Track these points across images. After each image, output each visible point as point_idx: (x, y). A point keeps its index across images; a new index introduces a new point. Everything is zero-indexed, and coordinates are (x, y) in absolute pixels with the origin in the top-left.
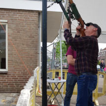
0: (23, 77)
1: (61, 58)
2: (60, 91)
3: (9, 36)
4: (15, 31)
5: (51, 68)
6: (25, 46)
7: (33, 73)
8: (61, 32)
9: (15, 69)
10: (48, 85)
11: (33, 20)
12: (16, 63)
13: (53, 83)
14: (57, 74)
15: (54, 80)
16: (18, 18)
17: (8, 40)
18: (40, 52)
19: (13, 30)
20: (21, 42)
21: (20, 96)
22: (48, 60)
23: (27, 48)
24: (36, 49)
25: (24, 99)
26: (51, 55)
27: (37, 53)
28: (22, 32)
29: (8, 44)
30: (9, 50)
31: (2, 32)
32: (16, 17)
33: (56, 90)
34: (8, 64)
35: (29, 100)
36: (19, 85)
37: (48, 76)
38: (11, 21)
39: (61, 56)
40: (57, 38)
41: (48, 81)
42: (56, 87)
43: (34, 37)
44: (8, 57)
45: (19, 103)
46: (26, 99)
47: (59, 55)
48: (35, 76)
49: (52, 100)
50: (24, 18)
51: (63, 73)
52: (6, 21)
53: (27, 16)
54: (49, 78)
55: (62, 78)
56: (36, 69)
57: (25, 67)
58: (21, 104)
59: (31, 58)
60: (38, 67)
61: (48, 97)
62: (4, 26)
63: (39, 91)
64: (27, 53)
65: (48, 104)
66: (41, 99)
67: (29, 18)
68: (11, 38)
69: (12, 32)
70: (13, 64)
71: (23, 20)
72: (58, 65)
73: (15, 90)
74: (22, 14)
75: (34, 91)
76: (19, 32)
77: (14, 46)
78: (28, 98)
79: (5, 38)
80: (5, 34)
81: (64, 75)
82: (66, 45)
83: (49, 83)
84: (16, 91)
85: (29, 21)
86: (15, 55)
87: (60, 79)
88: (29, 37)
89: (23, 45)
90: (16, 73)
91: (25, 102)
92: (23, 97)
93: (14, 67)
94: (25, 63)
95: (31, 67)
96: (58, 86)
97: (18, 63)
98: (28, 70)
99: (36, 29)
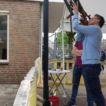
0: (24, 67)
1: (63, 49)
2: (62, 82)
3: (10, 26)
4: (17, 21)
5: (53, 58)
6: (26, 36)
7: (34, 64)
8: (63, 23)
9: (16, 60)
10: (49, 75)
11: (34, 11)
12: (17, 54)
13: (54, 73)
14: (59, 64)
15: (55, 70)
16: (20, 8)
17: (10, 30)
18: (42, 43)
19: (15, 20)
20: (22, 33)
21: (20, 87)
22: (49, 51)
23: (28, 39)
24: (37, 40)
25: (24, 90)
26: (53, 45)
27: (39, 44)
28: (24, 22)
29: (10, 35)
30: (10, 41)
31: (3, 22)
32: (17, 8)
33: (58, 81)
34: (9, 55)
35: (29, 91)
36: (20, 75)
37: (49, 67)
38: (12, 12)
39: (63, 46)
40: (58, 29)
41: (50, 71)
42: (58, 78)
43: (35, 28)
44: (10, 47)
45: (19, 94)
46: (26, 90)
47: (61, 45)
48: (36, 66)
49: (54, 92)
50: (26, 9)
51: (65, 63)
52: (8, 12)
53: (29, 7)
54: (50, 69)
55: (64, 68)
56: (37, 60)
57: (26, 58)
58: (21, 95)
59: (32, 50)
60: (39, 58)
61: (50, 88)
62: (6, 17)
63: (40, 82)
64: (29, 44)
65: (50, 96)
66: (42, 90)
68: (12, 28)
69: (13, 22)
70: (14, 55)
71: (25, 11)
72: (60, 56)
73: (16, 81)
75: (35, 82)
76: (21, 23)
77: (15, 36)
78: (28, 89)
79: (6, 29)
80: (6, 24)
81: (65, 66)
82: (68, 35)
83: (51, 74)
84: (17, 82)
85: (31, 11)
86: (17, 45)
87: (62, 69)
88: (31, 28)
89: (25, 35)
90: (17, 63)
91: (25, 93)
92: (23, 88)
93: (15, 57)
94: (26, 54)
95: (32, 58)
96: (59, 77)
97: (19, 53)
98: (29, 60)
99: (38, 20)
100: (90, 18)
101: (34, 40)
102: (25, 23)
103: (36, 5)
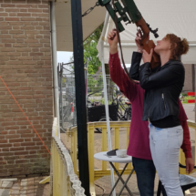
0: (22, 140)
6: (23, 74)
9: (4, 125)
11: (37, 20)
12: (5, 111)
16: (5, 15)
18: (57, 85)
20: (14, 66)
23: (27, 79)
24: (47, 80)
27: (50, 87)
28: (16, 44)
36: (14, 158)
43: (41, 54)
50: (19, 14)
53: (26, 11)
57: (25, 119)
59: (37, 101)
64: (30, 88)
67: (29, 15)
71: (17, 19)
73: (6, 171)
74: (14, 6)
76: (9, 46)
84: (8, 174)
88: (31, 55)
89: (19, 71)
90: (6, 133)
94: (25, 110)
95: (39, 118)
97: (10, 111)
98: (32, 124)
99: (45, 37)
100: (156, 36)
101: (40, 80)
102: (19, 44)
103: (40, 7)
